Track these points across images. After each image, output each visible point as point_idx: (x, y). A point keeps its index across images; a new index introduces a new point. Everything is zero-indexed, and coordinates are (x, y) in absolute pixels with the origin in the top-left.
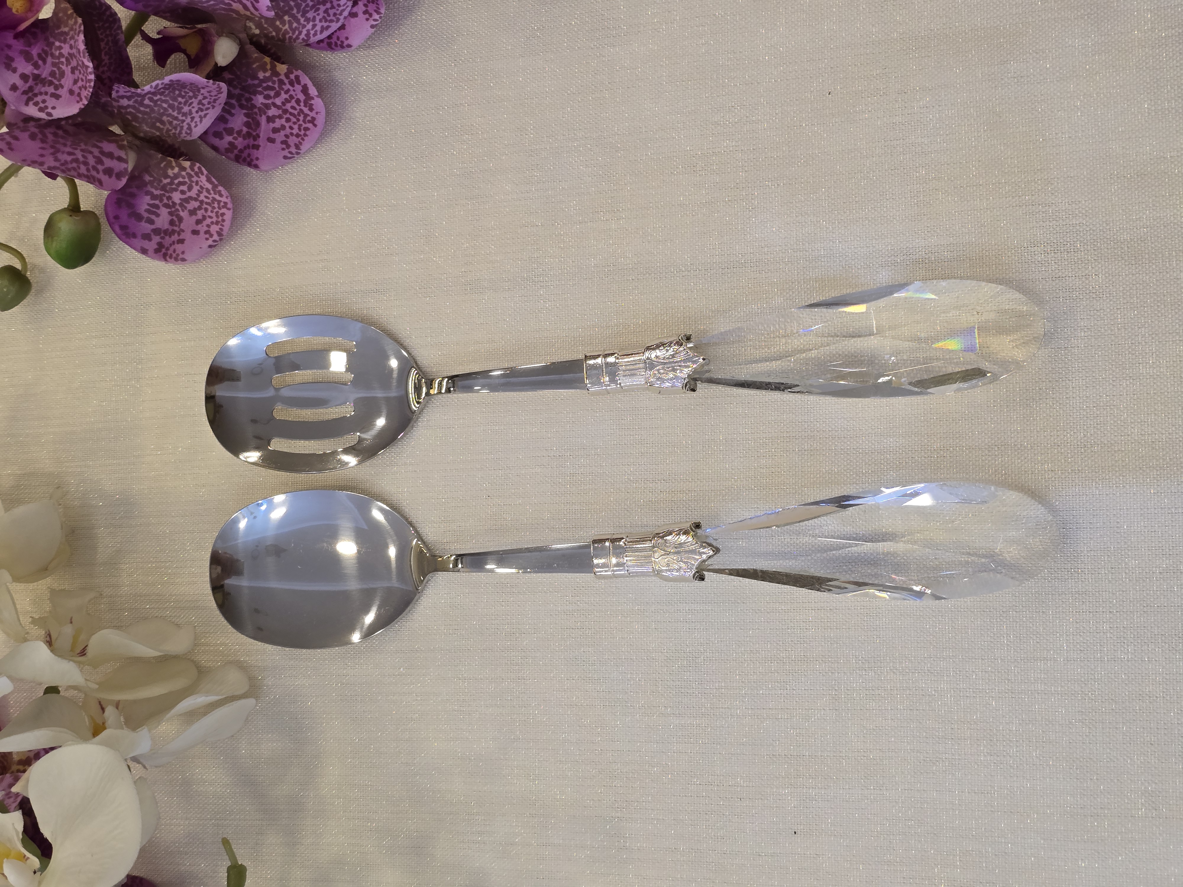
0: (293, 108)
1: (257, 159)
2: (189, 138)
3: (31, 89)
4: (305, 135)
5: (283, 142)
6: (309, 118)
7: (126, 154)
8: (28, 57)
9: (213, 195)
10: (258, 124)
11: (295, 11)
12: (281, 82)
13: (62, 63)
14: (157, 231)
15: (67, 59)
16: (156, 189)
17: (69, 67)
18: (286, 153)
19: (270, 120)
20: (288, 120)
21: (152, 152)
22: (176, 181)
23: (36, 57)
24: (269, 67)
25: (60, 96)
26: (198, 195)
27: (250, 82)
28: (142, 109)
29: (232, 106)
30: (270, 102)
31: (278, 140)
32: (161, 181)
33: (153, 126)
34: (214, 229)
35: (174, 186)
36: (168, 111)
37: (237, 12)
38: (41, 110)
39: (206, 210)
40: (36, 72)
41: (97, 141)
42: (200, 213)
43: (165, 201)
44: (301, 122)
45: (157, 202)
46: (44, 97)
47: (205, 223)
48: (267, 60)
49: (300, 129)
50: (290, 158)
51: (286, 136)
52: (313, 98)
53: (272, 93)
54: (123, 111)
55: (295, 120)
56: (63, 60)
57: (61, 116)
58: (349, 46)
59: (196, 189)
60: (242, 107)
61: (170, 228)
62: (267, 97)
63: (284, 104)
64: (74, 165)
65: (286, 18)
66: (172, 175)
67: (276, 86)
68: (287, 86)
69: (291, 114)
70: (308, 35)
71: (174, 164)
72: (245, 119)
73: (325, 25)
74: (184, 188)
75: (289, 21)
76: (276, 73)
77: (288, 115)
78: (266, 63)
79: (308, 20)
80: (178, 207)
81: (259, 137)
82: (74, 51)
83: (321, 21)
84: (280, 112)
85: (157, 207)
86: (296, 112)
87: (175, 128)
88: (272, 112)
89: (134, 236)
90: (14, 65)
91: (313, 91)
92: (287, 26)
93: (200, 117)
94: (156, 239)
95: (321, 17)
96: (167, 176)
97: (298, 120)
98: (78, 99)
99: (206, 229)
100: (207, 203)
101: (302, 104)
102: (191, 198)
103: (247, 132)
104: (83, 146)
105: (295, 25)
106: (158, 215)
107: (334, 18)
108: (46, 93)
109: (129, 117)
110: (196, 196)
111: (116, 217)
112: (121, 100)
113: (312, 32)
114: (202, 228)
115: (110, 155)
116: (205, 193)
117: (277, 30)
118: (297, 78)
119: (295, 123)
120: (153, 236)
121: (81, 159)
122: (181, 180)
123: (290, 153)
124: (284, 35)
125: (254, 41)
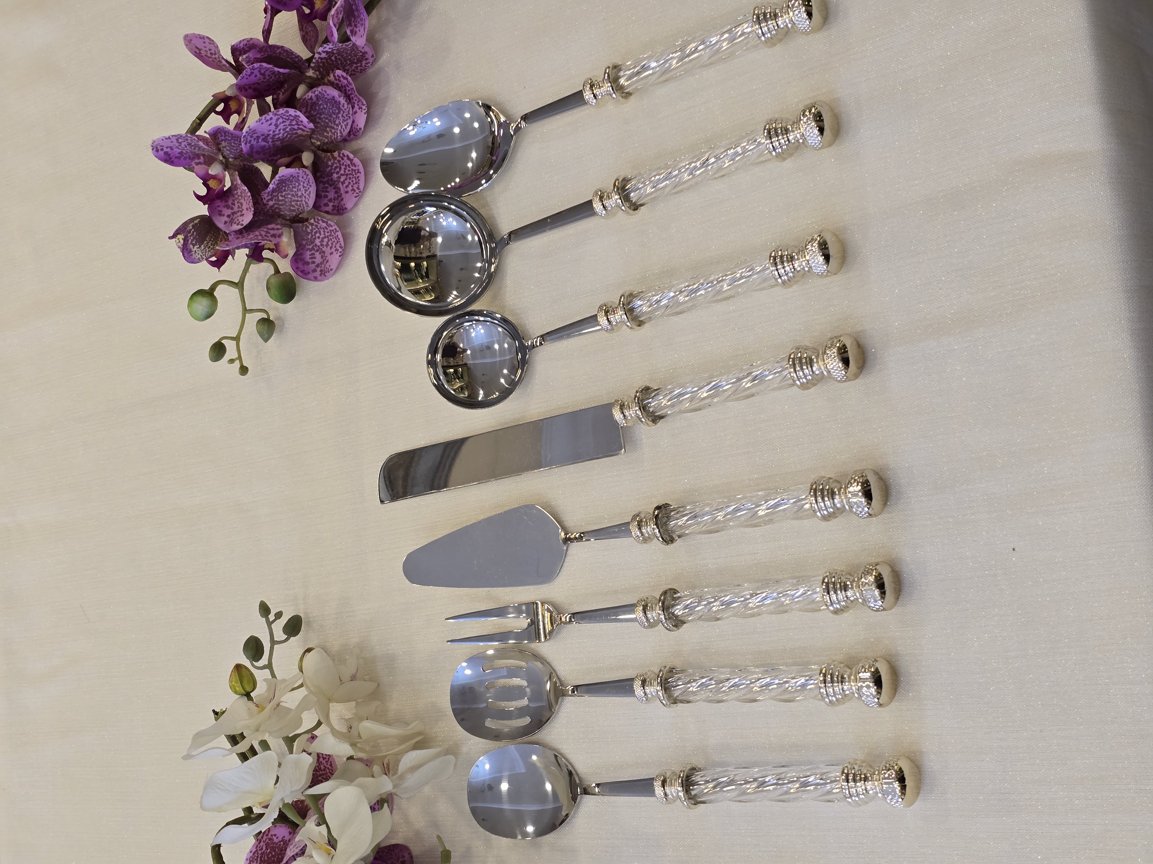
0: (349, 171)
1: (344, 205)
2: (309, 209)
3: (232, 218)
4: (359, 180)
5: (351, 191)
6: (357, 171)
8: (228, 207)
9: (329, 229)
10: (340, 189)
11: (330, 124)
12: (339, 161)
13: (240, 199)
14: (318, 266)
15: (242, 197)
16: (310, 245)
18: (355, 195)
19: (343, 183)
20: (350, 178)
21: (296, 224)
22: (313, 234)
23: (231, 205)
24: (331, 157)
25: (244, 214)
26: (325, 234)
27: (328, 170)
28: (280, 203)
29: (327, 188)
30: (339, 175)
31: (350, 191)
32: (308, 238)
33: (291, 210)
34: (338, 247)
35: (314, 237)
36: (294, 199)
37: (301, 135)
38: (238, 224)
39: (331, 239)
40: (233, 211)
42: (330, 243)
43: (316, 249)
44: (355, 175)
45: (313, 252)
46: (238, 218)
47: (333, 246)
48: (329, 154)
49: (356, 179)
50: (358, 196)
51: (352, 186)
52: (353, 160)
53: (338, 170)
55: (351, 176)
56: (240, 197)
57: (247, 223)
58: (360, 129)
59: (322, 233)
60: (331, 185)
61: (322, 260)
62: (338, 173)
63: (345, 172)
64: (256, 237)
65: (328, 129)
66: (310, 231)
67: (338, 165)
68: (342, 161)
69: (350, 174)
70: (341, 133)
71: (308, 225)
72: (334, 190)
73: (345, 123)
74: (318, 235)
75: (330, 130)
76: (335, 158)
77: (349, 176)
78: (329, 156)
79: (337, 125)
80: (321, 247)
81: (341, 194)
83: (343, 122)
84: (345, 176)
85: (314, 254)
86: (351, 172)
87: (300, 206)
88: (342, 179)
89: (309, 273)
90: (223, 213)
91: (351, 156)
92: (330, 134)
93: (309, 195)
94: (319, 269)
95: (342, 120)
96: (308, 234)
97: (353, 175)
98: (249, 210)
99: (335, 249)
100: (330, 235)
101: (351, 166)
102: (323, 238)
103: (338, 196)
105: (333, 131)
106: (315, 258)
107: (347, 118)
108: (238, 216)
109: (277, 210)
110: (324, 236)
111: (297, 268)
113: (342, 130)
114: (333, 250)
115: (273, 229)
116: (326, 231)
117: (327, 137)
118: (343, 154)
119: (353, 178)
120: (317, 269)
121: (258, 234)
122: (314, 231)
123: (357, 193)
124: (331, 138)
125: (318, 148)
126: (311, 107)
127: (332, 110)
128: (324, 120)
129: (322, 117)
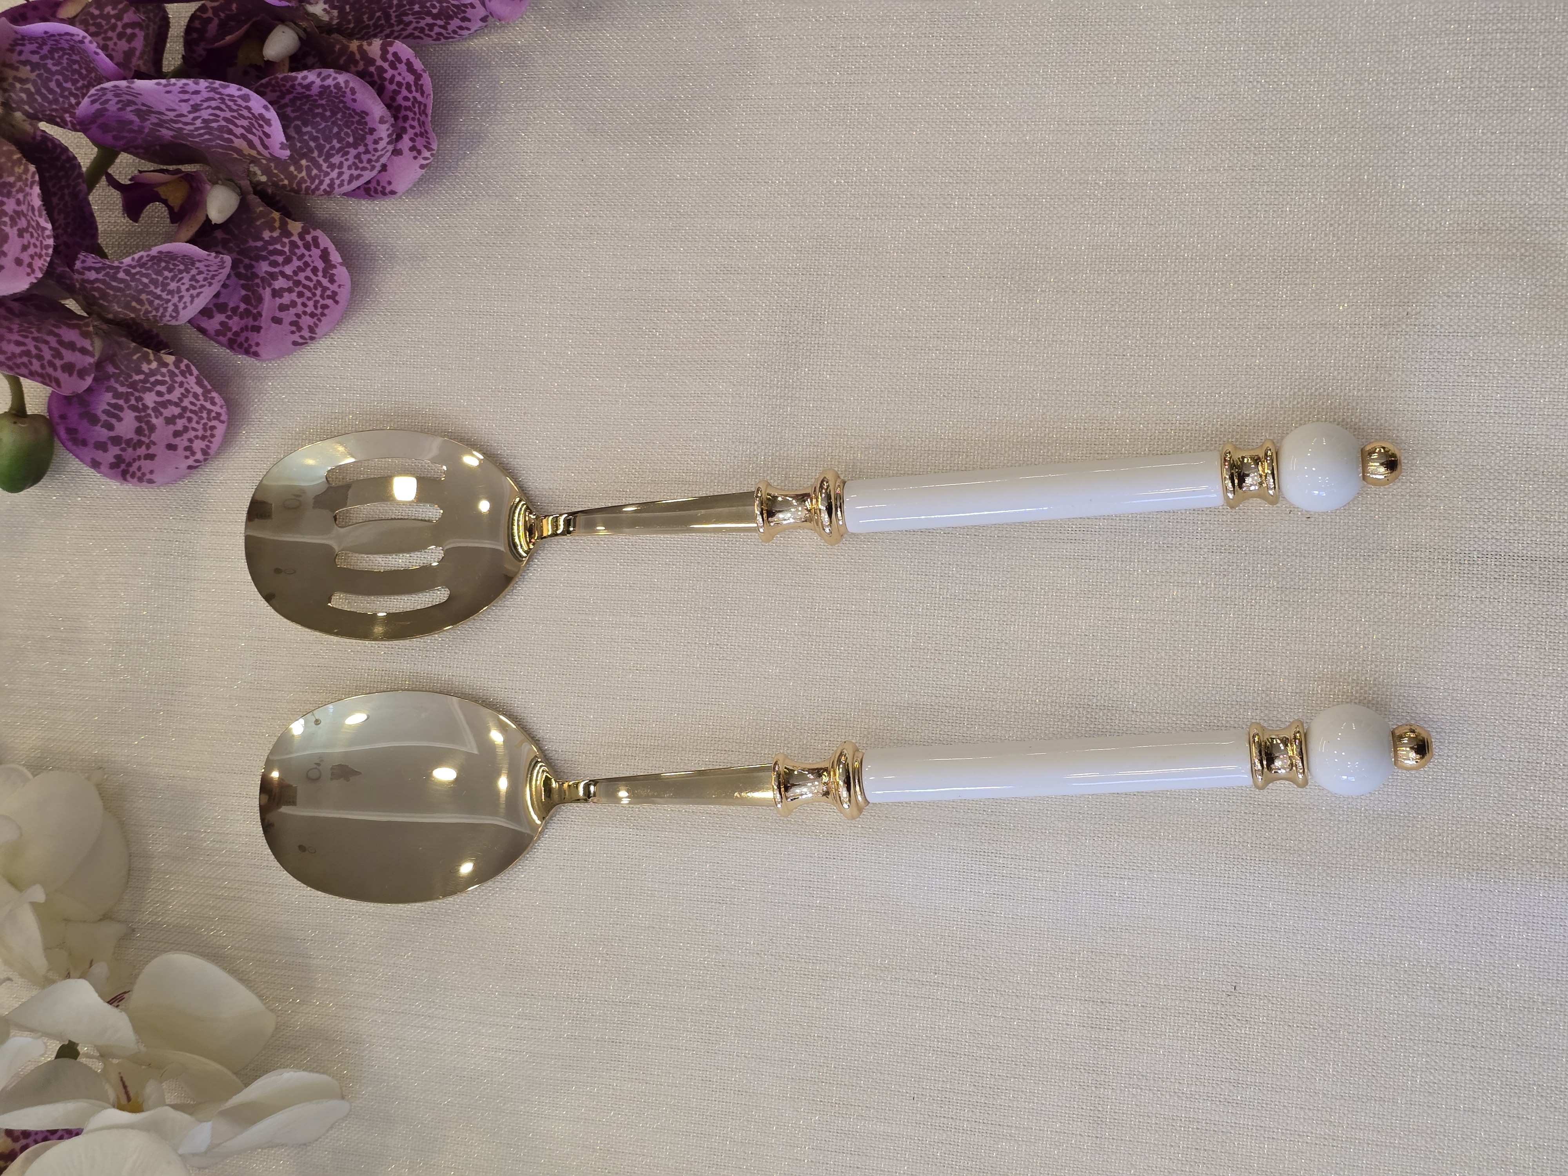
0: (308, 279)
1: (258, 344)
2: (174, 323)
4: (323, 314)
5: (291, 323)
6: (330, 293)
7: (92, 344)
9: (202, 402)
10: (260, 299)
11: (316, 154)
12: (294, 245)
14: (115, 440)
15: (12, 219)
16: (123, 386)
17: (15, 229)
18: (296, 337)
19: (276, 293)
20: (301, 295)
21: (123, 339)
22: (152, 380)
24: (277, 224)
26: (181, 400)
27: (251, 243)
28: (114, 284)
30: (277, 271)
31: (286, 320)
32: (131, 378)
33: (127, 306)
34: (198, 445)
35: (148, 386)
36: (148, 287)
37: (240, 152)
39: (190, 420)
41: (54, 326)
42: (181, 423)
43: (133, 403)
44: (318, 298)
45: (121, 402)
47: (187, 436)
48: (275, 215)
49: (316, 307)
50: (302, 344)
51: (298, 316)
52: (335, 267)
53: (280, 259)
54: (88, 286)
55: (309, 294)
57: (5, 293)
58: (392, 192)
59: (179, 391)
60: (239, 276)
61: (136, 438)
62: (276, 265)
63: (296, 274)
64: (25, 359)
65: (304, 162)
66: (147, 371)
67: (286, 249)
68: (303, 251)
69: (307, 287)
70: (332, 185)
71: (151, 357)
72: (244, 293)
73: (356, 173)
74: (162, 388)
75: (308, 167)
76: (286, 234)
77: (301, 289)
78: (274, 220)
79: (332, 166)
80: (150, 412)
81: (261, 316)
82: (24, 208)
83: (349, 168)
84: (290, 284)
85: (120, 408)
86: (311, 285)
87: (157, 307)
88: (281, 284)
89: (85, 445)
91: (335, 257)
92: (304, 174)
93: (192, 296)
94: (114, 450)
95: (350, 163)
96: (140, 372)
97: (314, 294)
98: (29, 270)
99: (187, 444)
100: (192, 411)
101: (320, 274)
102: (170, 402)
103: (245, 309)
104: (36, 334)
105: (314, 172)
107: (368, 166)
109: (95, 294)
110: (178, 401)
112: (87, 272)
113: (337, 182)
114: (182, 443)
115: (71, 346)
116: (191, 398)
117: (291, 177)
118: (315, 239)
119: (309, 299)
120: (110, 446)
121: (34, 351)
122: (159, 377)
123: (302, 337)
124: (299, 184)
125: (259, 190)
126: (293, 101)
127: (341, 130)
128: (306, 137)
129: (305, 130)
